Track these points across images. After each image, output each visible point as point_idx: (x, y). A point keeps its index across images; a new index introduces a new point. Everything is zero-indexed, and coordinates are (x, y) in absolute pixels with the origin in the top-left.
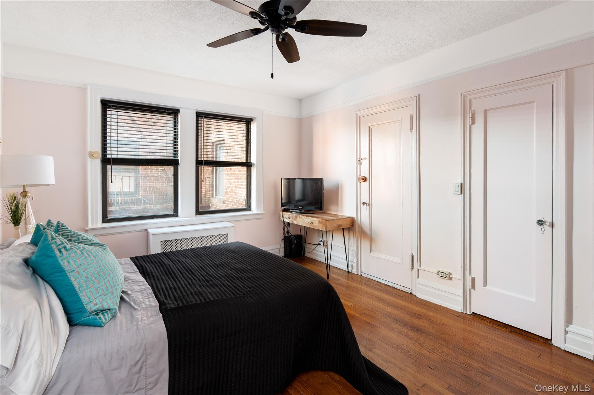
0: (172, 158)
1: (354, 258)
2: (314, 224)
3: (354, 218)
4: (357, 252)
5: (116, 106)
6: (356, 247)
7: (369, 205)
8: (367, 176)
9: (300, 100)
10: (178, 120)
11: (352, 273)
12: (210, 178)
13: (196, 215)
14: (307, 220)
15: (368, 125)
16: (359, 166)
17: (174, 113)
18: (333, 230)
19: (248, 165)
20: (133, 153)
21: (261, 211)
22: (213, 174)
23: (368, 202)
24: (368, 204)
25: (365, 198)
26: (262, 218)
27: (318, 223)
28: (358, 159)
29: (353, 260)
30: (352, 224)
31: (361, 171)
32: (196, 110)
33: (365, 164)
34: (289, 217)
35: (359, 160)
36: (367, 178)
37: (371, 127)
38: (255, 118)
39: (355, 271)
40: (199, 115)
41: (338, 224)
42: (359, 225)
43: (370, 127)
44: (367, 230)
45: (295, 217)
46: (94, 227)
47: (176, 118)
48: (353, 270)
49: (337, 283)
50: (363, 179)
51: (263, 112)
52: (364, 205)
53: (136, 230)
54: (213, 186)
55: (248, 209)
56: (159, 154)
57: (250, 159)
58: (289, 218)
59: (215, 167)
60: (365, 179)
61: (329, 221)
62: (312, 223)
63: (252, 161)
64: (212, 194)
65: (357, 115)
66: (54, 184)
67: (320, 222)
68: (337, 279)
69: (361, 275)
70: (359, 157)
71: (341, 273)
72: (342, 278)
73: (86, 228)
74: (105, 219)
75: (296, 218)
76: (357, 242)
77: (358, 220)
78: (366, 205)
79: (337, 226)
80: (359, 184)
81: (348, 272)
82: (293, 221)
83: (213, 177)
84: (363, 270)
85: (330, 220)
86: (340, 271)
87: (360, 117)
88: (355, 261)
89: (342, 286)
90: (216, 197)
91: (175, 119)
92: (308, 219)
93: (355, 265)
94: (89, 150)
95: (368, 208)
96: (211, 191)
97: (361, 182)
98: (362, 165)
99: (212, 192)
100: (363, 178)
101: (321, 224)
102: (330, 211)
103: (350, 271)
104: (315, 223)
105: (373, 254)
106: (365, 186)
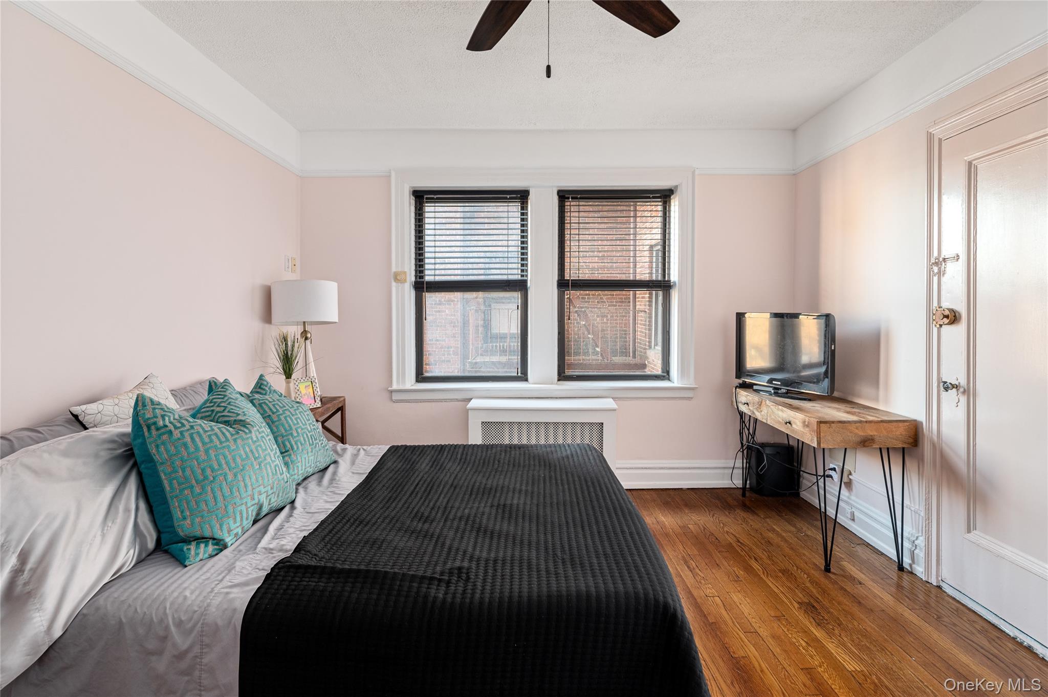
0: (519, 277)
1: (920, 534)
2: (794, 426)
3: (922, 423)
4: (928, 519)
5: (433, 198)
6: (924, 504)
7: (966, 392)
8: (961, 308)
9: (794, 131)
10: (527, 210)
11: (912, 573)
12: (646, 312)
13: (559, 380)
14: (780, 413)
15: (965, 158)
16: (936, 279)
17: (522, 196)
18: (846, 449)
19: (664, 286)
20: (459, 272)
21: (689, 383)
22: (650, 306)
23: (963, 381)
24: (962, 390)
25: (954, 372)
26: (692, 398)
27: (801, 425)
28: (933, 260)
29: (917, 538)
30: (911, 440)
31: (943, 293)
32: (558, 187)
33: (954, 274)
34: (748, 402)
35: (936, 264)
36: (960, 314)
37: (974, 162)
38: (676, 187)
39: (919, 570)
40: (564, 196)
41: (861, 433)
42: (934, 446)
43: (970, 163)
44: (961, 464)
45: (758, 403)
46: (401, 387)
47: (524, 207)
48: (914, 566)
49: (845, 590)
50: (947, 317)
51: (693, 172)
52: (947, 391)
53: (456, 398)
54: (652, 326)
55: (664, 376)
56: (498, 272)
57: (669, 274)
58: (747, 404)
59: (654, 292)
60: (953, 318)
61: (828, 425)
62: (790, 423)
63: (672, 279)
64: (650, 342)
65: (930, 137)
66: (337, 321)
67: (806, 425)
68: (854, 578)
69: (939, 587)
70: (936, 254)
71: (877, 564)
72: (873, 580)
73: (390, 389)
74: (420, 377)
75: (760, 405)
76: (928, 493)
77: (930, 429)
78: (954, 390)
79: (859, 439)
80: (935, 330)
81: (901, 568)
82: (753, 413)
83: (650, 310)
84: (946, 573)
85: (833, 422)
86: (874, 556)
87: (940, 140)
88: (921, 542)
89: (860, 603)
90: (656, 347)
91: (522, 208)
92: (782, 411)
93: (920, 554)
94: (394, 269)
95: (963, 399)
96: (647, 337)
97: (941, 326)
98: (945, 275)
99: (650, 338)
100: (947, 313)
101: (807, 429)
102: (859, 396)
103: (906, 565)
104: (796, 424)
105: (974, 536)
106: (954, 335)
